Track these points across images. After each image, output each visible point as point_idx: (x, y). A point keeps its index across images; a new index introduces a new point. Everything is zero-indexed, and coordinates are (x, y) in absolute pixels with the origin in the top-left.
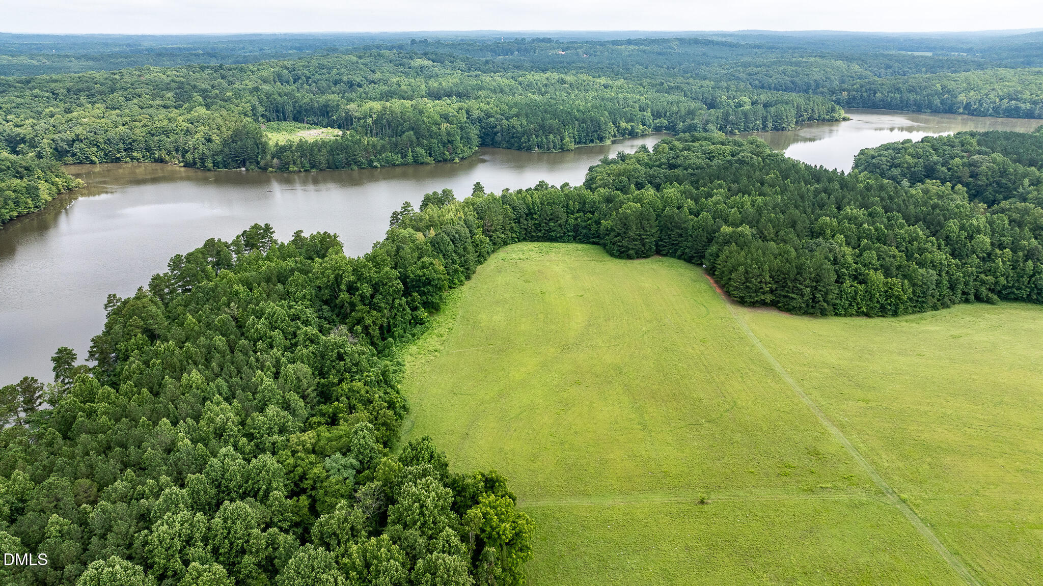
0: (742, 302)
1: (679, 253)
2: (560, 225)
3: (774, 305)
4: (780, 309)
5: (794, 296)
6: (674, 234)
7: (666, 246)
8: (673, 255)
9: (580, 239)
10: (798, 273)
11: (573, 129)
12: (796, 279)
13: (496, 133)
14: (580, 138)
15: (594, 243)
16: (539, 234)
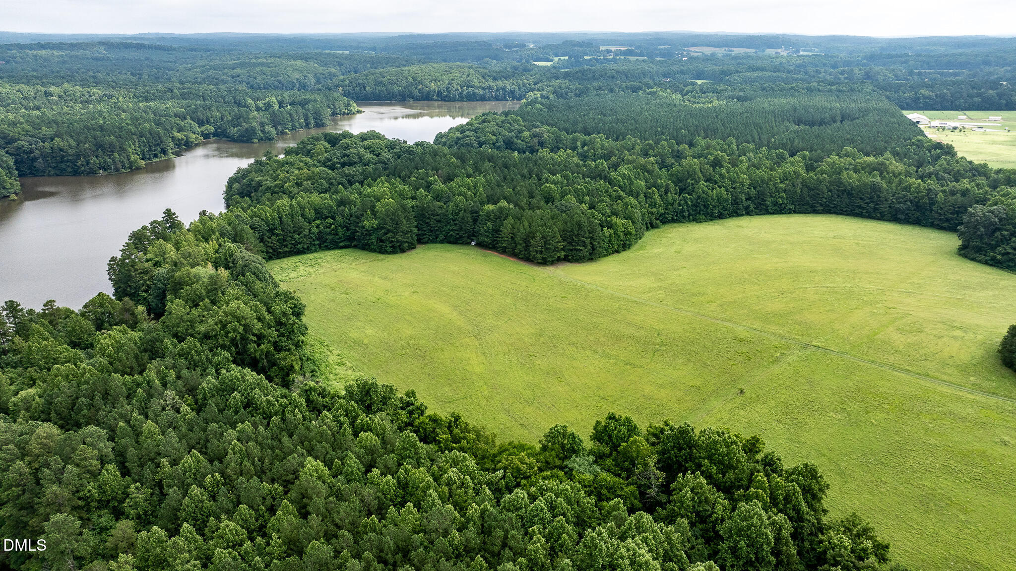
0: (544, 262)
1: (441, 237)
2: (305, 236)
3: (567, 259)
4: (569, 261)
5: (581, 248)
6: (432, 222)
7: (425, 234)
8: (434, 241)
9: (326, 246)
10: (579, 229)
11: (134, 144)
12: (578, 234)
13: (35, 159)
14: (143, 154)
15: (342, 248)
16: (286, 249)
